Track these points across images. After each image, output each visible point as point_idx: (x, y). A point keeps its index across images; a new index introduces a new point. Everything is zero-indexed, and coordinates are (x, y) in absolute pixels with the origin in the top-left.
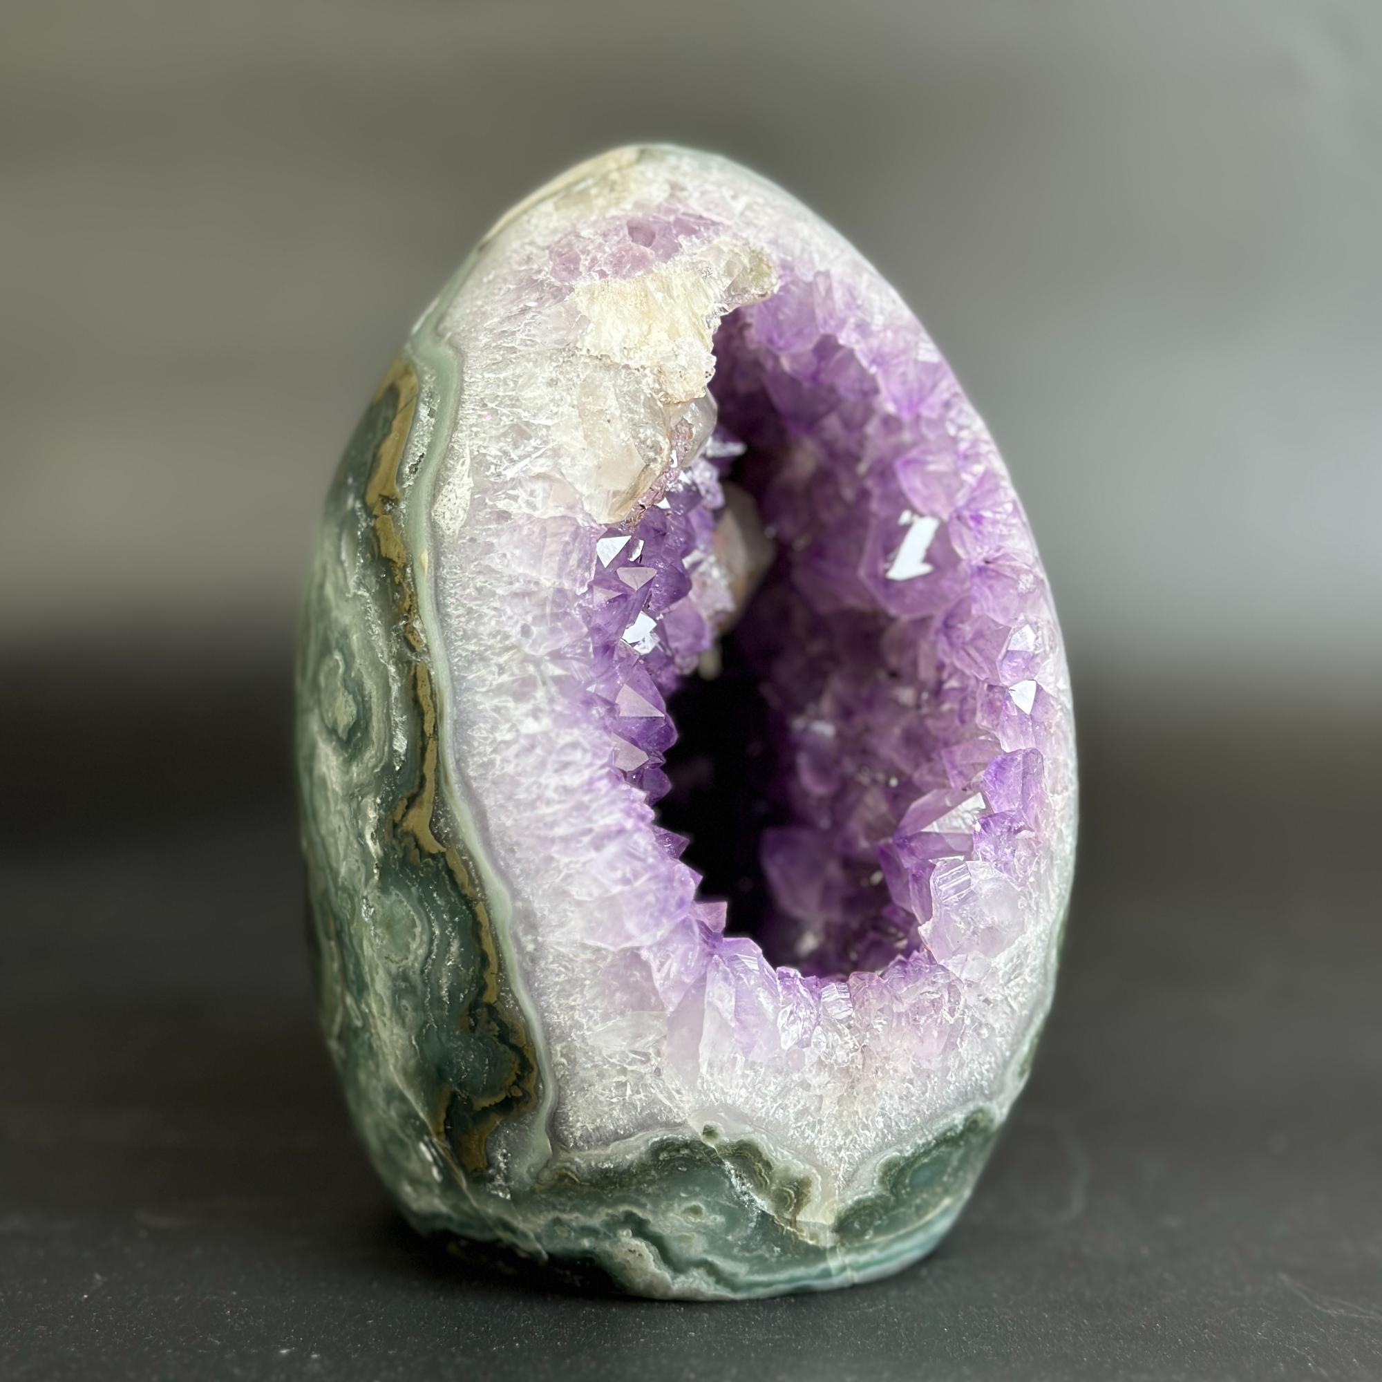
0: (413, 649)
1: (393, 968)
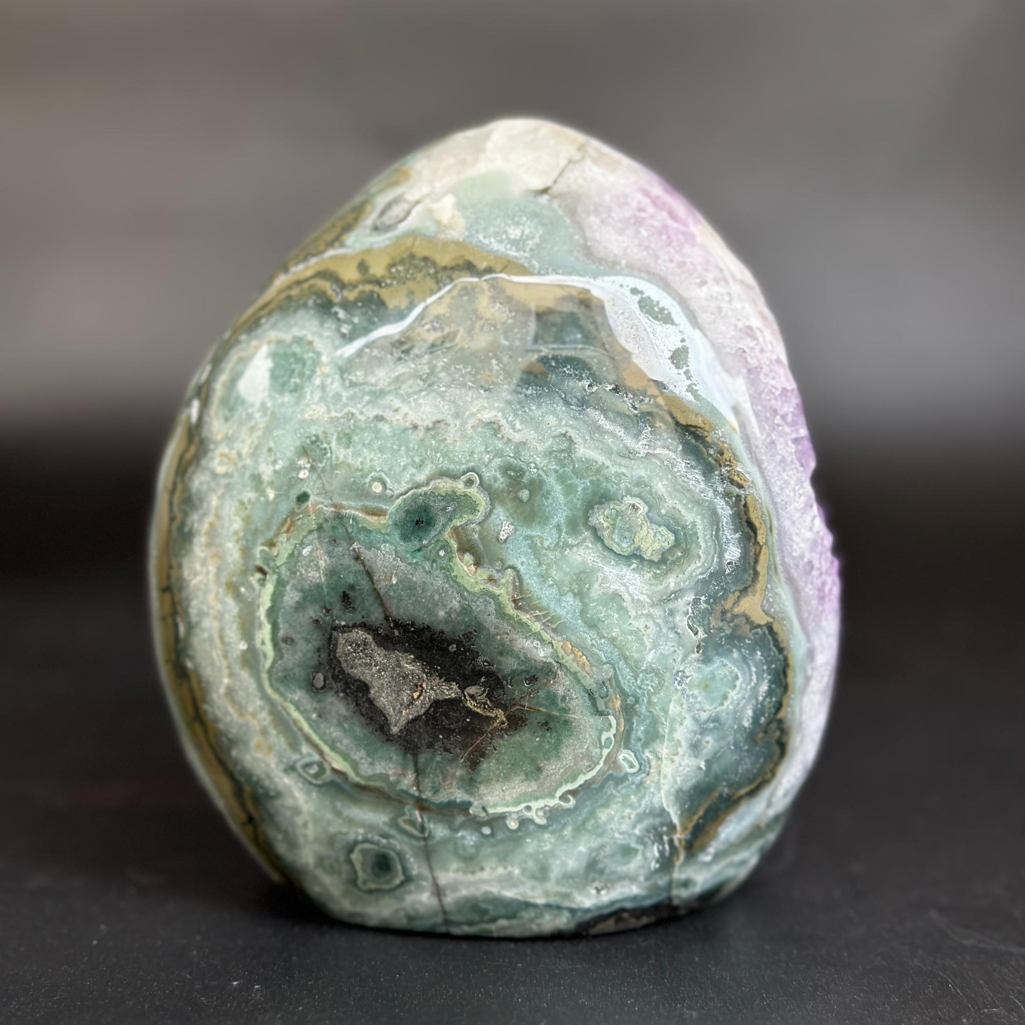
0: (740, 487)
1: (704, 716)
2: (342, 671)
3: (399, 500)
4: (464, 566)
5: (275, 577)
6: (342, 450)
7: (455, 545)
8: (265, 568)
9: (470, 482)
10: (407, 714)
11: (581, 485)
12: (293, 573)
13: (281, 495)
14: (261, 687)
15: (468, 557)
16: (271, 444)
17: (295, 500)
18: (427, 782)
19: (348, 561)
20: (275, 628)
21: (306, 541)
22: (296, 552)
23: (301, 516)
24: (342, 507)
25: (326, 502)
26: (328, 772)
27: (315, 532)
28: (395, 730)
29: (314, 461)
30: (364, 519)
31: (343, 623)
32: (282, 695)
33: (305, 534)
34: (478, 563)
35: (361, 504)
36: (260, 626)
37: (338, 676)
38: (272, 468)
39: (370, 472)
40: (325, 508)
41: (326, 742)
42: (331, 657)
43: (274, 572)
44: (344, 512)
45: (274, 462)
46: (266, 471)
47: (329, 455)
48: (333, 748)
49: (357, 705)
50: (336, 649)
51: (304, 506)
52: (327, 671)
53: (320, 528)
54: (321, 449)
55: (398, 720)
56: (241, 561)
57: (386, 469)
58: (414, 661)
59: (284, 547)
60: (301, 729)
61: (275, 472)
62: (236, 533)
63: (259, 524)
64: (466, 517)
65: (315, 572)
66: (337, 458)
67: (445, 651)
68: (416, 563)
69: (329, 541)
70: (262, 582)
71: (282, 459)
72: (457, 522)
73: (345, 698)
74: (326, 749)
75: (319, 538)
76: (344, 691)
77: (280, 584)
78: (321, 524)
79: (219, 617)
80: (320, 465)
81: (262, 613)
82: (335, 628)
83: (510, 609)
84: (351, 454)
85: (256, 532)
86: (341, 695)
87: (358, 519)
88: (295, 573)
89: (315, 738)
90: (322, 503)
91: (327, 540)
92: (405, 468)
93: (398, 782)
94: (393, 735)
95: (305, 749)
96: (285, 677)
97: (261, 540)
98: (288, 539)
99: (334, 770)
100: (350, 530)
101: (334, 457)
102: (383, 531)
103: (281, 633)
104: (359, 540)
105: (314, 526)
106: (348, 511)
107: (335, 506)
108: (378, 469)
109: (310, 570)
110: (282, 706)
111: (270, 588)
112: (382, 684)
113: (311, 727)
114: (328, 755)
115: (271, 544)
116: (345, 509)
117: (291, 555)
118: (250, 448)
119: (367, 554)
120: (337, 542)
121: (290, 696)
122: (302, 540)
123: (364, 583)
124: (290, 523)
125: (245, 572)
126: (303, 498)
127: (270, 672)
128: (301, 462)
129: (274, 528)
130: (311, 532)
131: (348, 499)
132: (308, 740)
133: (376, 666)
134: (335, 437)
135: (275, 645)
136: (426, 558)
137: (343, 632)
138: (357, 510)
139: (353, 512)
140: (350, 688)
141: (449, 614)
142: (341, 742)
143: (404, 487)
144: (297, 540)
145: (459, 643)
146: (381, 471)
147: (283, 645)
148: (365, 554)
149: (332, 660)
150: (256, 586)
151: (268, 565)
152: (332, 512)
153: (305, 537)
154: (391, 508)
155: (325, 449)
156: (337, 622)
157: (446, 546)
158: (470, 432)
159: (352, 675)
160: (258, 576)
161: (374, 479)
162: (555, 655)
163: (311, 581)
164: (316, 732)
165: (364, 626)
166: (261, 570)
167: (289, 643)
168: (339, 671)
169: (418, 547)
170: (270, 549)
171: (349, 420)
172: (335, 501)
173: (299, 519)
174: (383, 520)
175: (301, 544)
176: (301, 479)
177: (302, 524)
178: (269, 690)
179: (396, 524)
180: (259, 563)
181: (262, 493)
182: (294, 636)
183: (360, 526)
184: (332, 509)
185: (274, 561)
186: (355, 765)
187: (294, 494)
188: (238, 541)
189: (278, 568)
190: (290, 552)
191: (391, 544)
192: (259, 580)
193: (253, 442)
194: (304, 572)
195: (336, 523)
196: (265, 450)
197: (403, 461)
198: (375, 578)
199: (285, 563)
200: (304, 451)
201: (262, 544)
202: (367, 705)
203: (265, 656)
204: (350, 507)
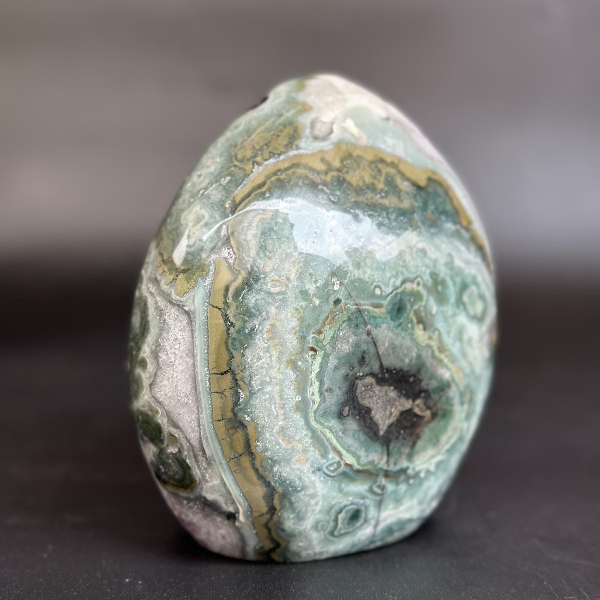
2: (358, 404)
3: (389, 298)
4: (419, 332)
5: (323, 352)
6: (356, 271)
7: (415, 320)
8: (316, 347)
9: (418, 284)
10: (388, 422)
11: (458, 280)
12: (334, 348)
13: (323, 301)
14: (307, 422)
15: (421, 326)
16: (311, 271)
17: (333, 303)
18: (392, 460)
19: (364, 337)
20: (322, 383)
21: (341, 328)
22: (335, 335)
23: (337, 313)
24: (361, 305)
25: (352, 303)
26: (343, 466)
27: (346, 322)
28: (381, 433)
29: (341, 279)
30: (373, 311)
31: (361, 374)
32: (322, 424)
33: (341, 323)
34: (425, 329)
35: (370, 302)
36: (312, 384)
37: (356, 407)
38: (315, 286)
39: (373, 282)
40: (351, 307)
41: (344, 448)
42: (354, 396)
43: (322, 349)
44: (362, 307)
45: (316, 282)
46: (311, 288)
47: (349, 274)
48: (348, 451)
49: (365, 422)
50: (357, 390)
51: (339, 306)
52: (351, 405)
53: (349, 319)
54: (344, 271)
55: (383, 426)
56: (298, 346)
57: (381, 280)
58: (393, 390)
59: (328, 333)
60: (331, 444)
61: (317, 287)
62: (294, 328)
63: (310, 321)
64: (419, 304)
65: (346, 346)
66: (354, 276)
67: (407, 382)
68: (398, 334)
69: (355, 326)
70: (314, 357)
71: (321, 280)
72: (416, 307)
73: (359, 420)
74: (344, 452)
75: (349, 325)
76: (359, 415)
77: (326, 356)
78: (350, 316)
79: (281, 383)
80: (345, 281)
81: (313, 376)
82: (357, 378)
83: (437, 353)
84: (361, 273)
85: (309, 326)
86: (357, 417)
87: (370, 311)
88: (335, 348)
89: (339, 447)
90: (350, 304)
91: (353, 325)
92: (390, 279)
93: (379, 463)
94: (380, 436)
95: (332, 455)
96: (325, 413)
97: (313, 330)
98: (330, 328)
99: (347, 465)
100: (366, 318)
101: (352, 275)
102: (382, 316)
103: (326, 386)
104: (370, 323)
105: (346, 318)
106: (364, 307)
107: (356, 305)
108: (377, 280)
109: (343, 345)
110: (321, 431)
111: (319, 359)
112: (378, 407)
113: (338, 440)
114: (344, 456)
115: (320, 332)
116: (362, 306)
117: (333, 337)
118: (296, 274)
119: (375, 332)
120: (359, 326)
121: (326, 424)
122: (339, 327)
123: (372, 350)
124: (331, 318)
125: (302, 352)
126: (337, 302)
127: (315, 412)
128: (333, 280)
129: (321, 322)
130: (344, 322)
131: (363, 299)
132: (335, 449)
133: (375, 396)
134: (351, 264)
135: (321, 394)
136: (403, 329)
137: (361, 380)
138: (368, 305)
139: (367, 307)
140: (361, 413)
141: (411, 361)
142: (353, 446)
143: (390, 289)
144: (336, 327)
145: (414, 376)
146: (378, 281)
147: (326, 394)
148: (374, 331)
149: (354, 397)
150: (310, 360)
151: (317, 346)
152: (355, 308)
153: (341, 325)
154: (385, 303)
155: (346, 271)
156: (358, 374)
157: (411, 322)
158: (415, 255)
159: (363, 404)
160: (311, 353)
161: (376, 287)
162: (452, 376)
163: (344, 352)
164: (340, 443)
165: (372, 374)
166: (313, 349)
167: (329, 392)
168: (357, 404)
169: (398, 324)
170: (319, 336)
171: (356, 252)
172: (357, 302)
173: (336, 315)
174: (383, 310)
175: (338, 330)
176: (335, 291)
177: (339, 318)
178: (313, 423)
179: (388, 312)
180: (311, 345)
181: (311, 301)
182: (332, 387)
183: (371, 315)
184: (355, 307)
185: (322, 342)
186: (358, 458)
187: (332, 299)
188: (295, 333)
189: (324, 346)
190: (332, 335)
191: (386, 323)
192: (312, 356)
193: (297, 271)
194: (340, 347)
195: (358, 314)
196: (308, 275)
197: (388, 275)
198: (378, 345)
199: (329, 343)
200: (334, 274)
201: (314, 333)
202: (369, 421)
203: (314, 402)
204: (365, 305)
